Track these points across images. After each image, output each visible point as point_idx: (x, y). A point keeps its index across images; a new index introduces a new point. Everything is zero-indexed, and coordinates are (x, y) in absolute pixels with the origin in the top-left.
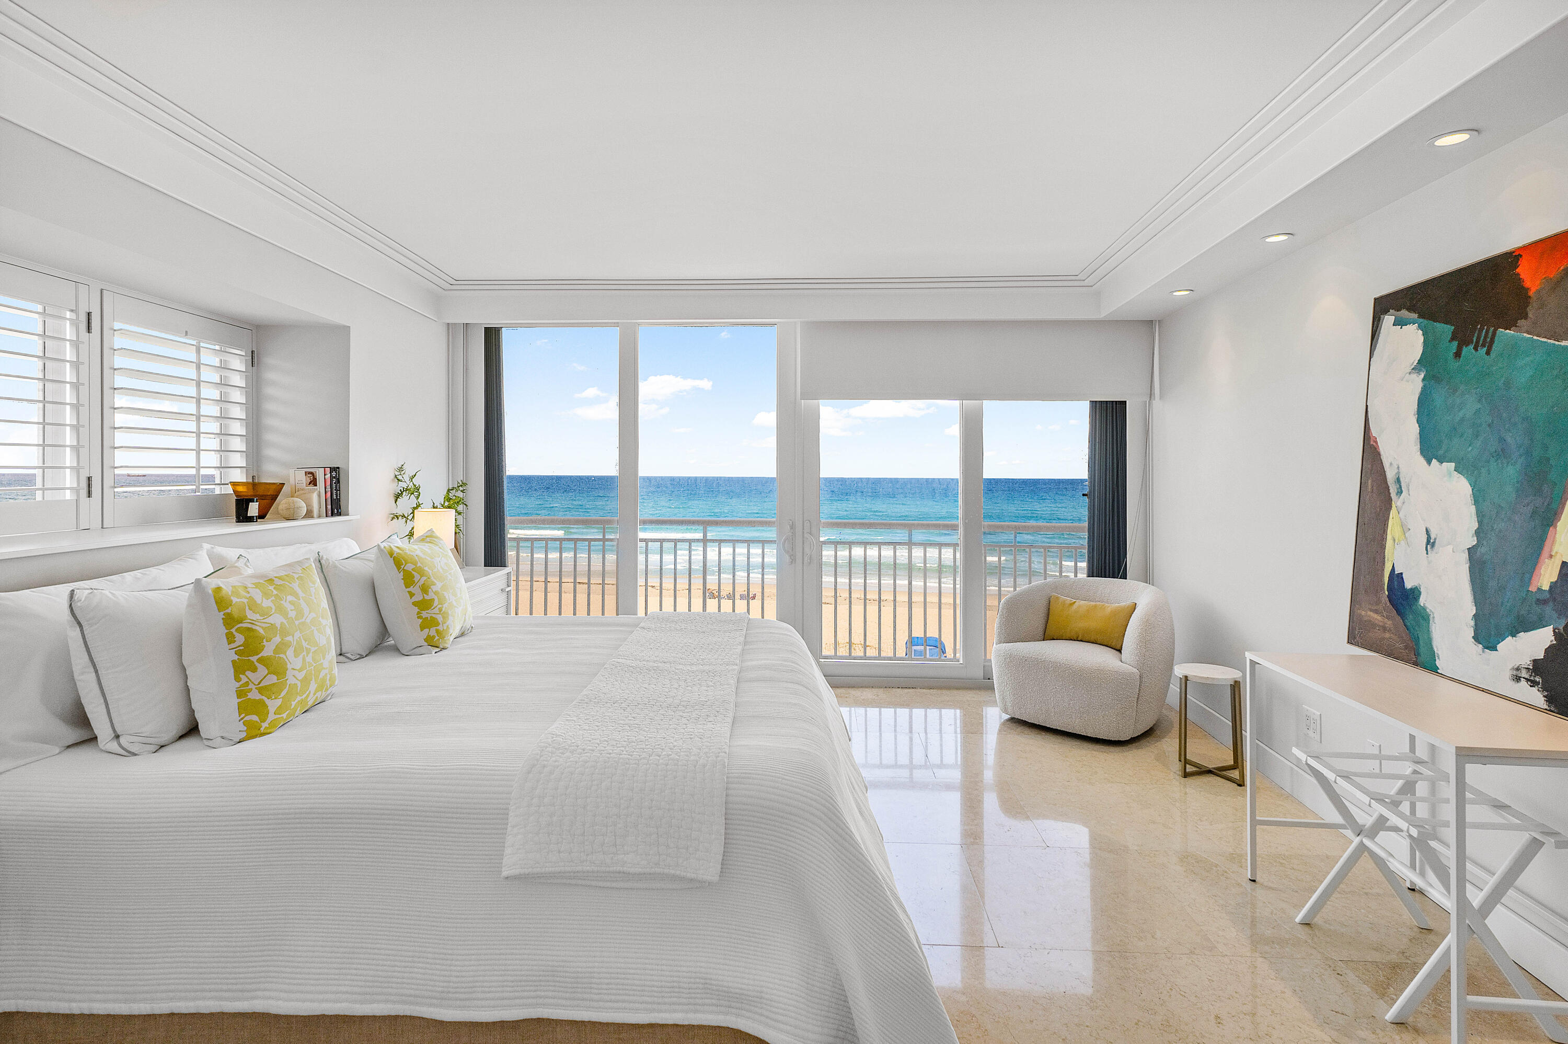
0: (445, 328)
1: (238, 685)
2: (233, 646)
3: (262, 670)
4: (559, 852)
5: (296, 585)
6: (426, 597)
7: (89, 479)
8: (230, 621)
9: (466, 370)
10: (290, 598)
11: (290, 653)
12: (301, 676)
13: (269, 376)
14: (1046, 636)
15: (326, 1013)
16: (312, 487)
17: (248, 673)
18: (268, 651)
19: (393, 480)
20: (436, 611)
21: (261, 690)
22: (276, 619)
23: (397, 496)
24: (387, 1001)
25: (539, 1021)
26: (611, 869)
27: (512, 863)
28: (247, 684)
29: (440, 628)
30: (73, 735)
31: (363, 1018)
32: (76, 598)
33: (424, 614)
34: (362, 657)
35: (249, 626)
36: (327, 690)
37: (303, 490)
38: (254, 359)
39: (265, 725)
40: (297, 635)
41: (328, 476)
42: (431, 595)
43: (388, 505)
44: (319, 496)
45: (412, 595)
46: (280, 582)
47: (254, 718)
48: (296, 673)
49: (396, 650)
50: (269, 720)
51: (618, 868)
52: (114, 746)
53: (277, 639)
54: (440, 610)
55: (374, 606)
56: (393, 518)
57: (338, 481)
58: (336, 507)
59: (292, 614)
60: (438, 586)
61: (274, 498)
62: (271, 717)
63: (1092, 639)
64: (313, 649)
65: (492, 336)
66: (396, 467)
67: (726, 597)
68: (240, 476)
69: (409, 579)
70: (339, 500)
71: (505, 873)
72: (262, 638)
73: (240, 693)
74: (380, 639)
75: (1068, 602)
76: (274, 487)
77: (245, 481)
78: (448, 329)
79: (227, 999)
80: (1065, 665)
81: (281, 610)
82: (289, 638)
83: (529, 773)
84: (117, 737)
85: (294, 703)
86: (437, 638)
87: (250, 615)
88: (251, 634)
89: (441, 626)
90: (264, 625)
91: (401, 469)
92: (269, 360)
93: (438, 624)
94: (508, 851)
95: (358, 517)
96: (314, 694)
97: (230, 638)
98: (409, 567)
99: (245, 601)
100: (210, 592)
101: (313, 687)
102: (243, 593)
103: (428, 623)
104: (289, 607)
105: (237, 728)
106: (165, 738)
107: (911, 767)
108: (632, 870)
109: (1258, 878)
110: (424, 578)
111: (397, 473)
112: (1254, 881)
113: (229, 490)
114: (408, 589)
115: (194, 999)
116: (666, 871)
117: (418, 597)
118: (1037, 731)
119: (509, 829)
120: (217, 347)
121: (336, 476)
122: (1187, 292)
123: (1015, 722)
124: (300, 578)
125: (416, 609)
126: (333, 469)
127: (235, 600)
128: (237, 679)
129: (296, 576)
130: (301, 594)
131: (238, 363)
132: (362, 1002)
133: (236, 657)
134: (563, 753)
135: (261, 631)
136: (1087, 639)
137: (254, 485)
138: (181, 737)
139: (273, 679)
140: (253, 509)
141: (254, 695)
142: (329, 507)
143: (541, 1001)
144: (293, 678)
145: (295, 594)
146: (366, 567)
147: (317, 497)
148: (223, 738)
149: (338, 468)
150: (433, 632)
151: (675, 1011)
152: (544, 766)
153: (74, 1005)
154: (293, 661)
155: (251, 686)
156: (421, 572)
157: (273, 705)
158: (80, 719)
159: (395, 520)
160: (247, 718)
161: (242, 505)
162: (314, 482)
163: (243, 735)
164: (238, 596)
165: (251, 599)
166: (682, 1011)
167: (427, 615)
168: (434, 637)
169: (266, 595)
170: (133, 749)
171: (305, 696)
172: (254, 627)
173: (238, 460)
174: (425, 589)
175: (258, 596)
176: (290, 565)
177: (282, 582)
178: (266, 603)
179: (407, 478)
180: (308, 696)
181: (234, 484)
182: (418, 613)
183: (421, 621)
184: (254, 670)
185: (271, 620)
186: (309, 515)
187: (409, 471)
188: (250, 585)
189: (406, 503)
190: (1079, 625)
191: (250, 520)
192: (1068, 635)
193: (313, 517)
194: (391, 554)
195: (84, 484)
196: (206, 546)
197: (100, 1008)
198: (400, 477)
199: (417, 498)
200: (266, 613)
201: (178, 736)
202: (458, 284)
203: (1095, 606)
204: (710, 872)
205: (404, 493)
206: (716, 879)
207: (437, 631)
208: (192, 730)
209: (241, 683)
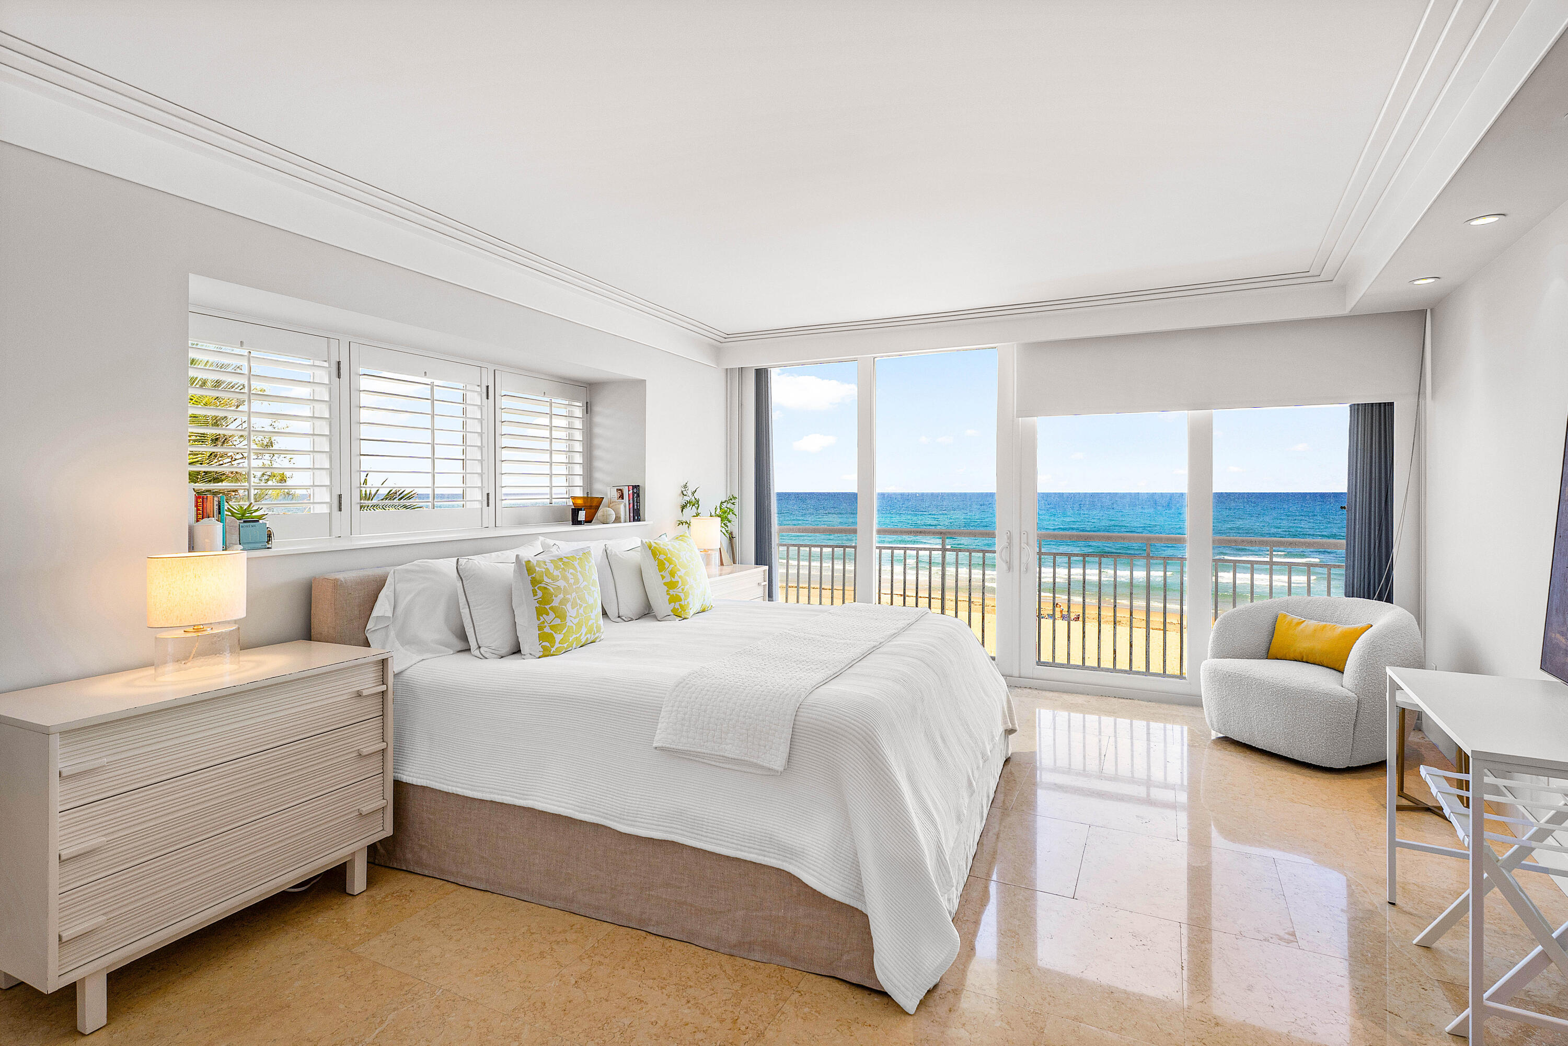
0: (724, 374)
1: (539, 622)
2: (536, 598)
3: (552, 615)
4: (688, 738)
5: (576, 563)
6: (673, 580)
7: (488, 494)
8: (534, 582)
9: (741, 405)
10: (571, 571)
11: (569, 606)
12: (576, 621)
13: (597, 419)
14: (1269, 654)
15: (561, 814)
16: (620, 500)
17: (544, 616)
18: (555, 603)
19: (680, 495)
20: (680, 590)
21: (551, 627)
22: (561, 583)
23: (683, 507)
24: (592, 814)
25: (673, 843)
26: (718, 754)
27: (659, 740)
28: (543, 622)
29: (682, 603)
30: (460, 645)
31: (581, 822)
32: (459, 563)
33: (671, 592)
34: (632, 620)
35: (545, 586)
36: (595, 634)
37: (615, 502)
38: (588, 408)
39: (553, 649)
40: (574, 595)
41: (631, 492)
42: (677, 578)
43: (676, 514)
44: (625, 507)
45: (663, 577)
46: (565, 560)
47: (547, 644)
48: (572, 619)
49: (655, 618)
50: (555, 647)
51: (722, 754)
52: (477, 653)
53: (561, 596)
54: (683, 590)
55: (642, 587)
56: (679, 524)
57: (638, 496)
58: (636, 515)
59: (572, 581)
60: (681, 573)
61: (597, 508)
62: (557, 645)
63: (1317, 661)
64: (584, 605)
65: (761, 376)
66: (682, 485)
67: (1047, 617)
68: (579, 493)
69: (661, 566)
70: (639, 510)
71: (655, 745)
72: (551, 595)
73: (540, 628)
74: (646, 609)
75: (1295, 621)
76: (597, 500)
77: (582, 496)
78: (727, 374)
79: (516, 797)
80: (1269, 683)
81: (565, 578)
82: (569, 596)
83: (677, 686)
84: (480, 647)
85: (571, 639)
86: (680, 610)
87: (546, 579)
88: (546, 591)
89: (683, 601)
90: (554, 587)
91: (685, 486)
92: (597, 408)
93: (680, 600)
94: (658, 731)
95: (652, 522)
96: (586, 635)
97: (535, 594)
98: (662, 557)
99: (544, 570)
100: (524, 563)
101: (584, 630)
102: (543, 565)
103: (674, 599)
104: (570, 576)
105: (538, 650)
106: (503, 652)
107: (1148, 783)
108: (730, 756)
109: (1397, 900)
110: (672, 566)
111: (683, 490)
112: (1394, 904)
113: (570, 502)
114: (661, 573)
115: (502, 795)
116: (751, 760)
117: (668, 579)
118: (1241, 749)
119: (660, 719)
120: (567, 403)
121: (637, 491)
122: (1433, 280)
123: (1226, 741)
124: (580, 559)
125: (666, 588)
126: (634, 487)
127: (537, 569)
128: (539, 619)
129: (578, 557)
130: (579, 569)
131: (578, 412)
132: (580, 812)
133: (538, 605)
134: (702, 678)
135: (552, 590)
136: (1312, 660)
137: (585, 499)
138: (514, 653)
139: (558, 621)
140: (582, 516)
141: (547, 630)
142: (632, 515)
143: (674, 830)
144: (571, 622)
145: (575, 569)
146: (636, 557)
147: (623, 508)
148: (531, 654)
149: (639, 486)
150: (677, 606)
151: (750, 853)
152: (687, 684)
153: (450, 787)
154: (571, 612)
155: (546, 624)
156: (670, 561)
157: (558, 637)
158: (464, 637)
159: (681, 525)
160: (543, 644)
161: (575, 512)
162: (622, 497)
163: (541, 654)
164: (540, 567)
165: (547, 569)
166: (756, 854)
167: (674, 593)
168: (678, 609)
169: (557, 568)
170: (486, 656)
171: (578, 635)
172: (548, 587)
173: (578, 481)
174: (672, 574)
175: (551, 567)
176: (577, 550)
177: (567, 560)
178: (556, 573)
179: (690, 494)
180: (581, 635)
181: (574, 498)
182: (667, 591)
183: (668, 596)
184: (548, 614)
185: (558, 583)
186: (617, 520)
187: (691, 488)
188: (547, 561)
189: (690, 511)
190: (1303, 646)
191: (580, 523)
192: (1292, 656)
193: (620, 522)
194: (650, 547)
195: (485, 498)
196: (541, 538)
197: (460, 791)
198: (685, 493)
199: (697, 509)
200: (555, 579)
201: (511, 652)
202: (729, 337)
203: (1324, 627)
204: (778, 763)
205: (688, 505)
206: (781, 769)
207: (680, 605)
208: (517, 651)
209: (541, 621)
